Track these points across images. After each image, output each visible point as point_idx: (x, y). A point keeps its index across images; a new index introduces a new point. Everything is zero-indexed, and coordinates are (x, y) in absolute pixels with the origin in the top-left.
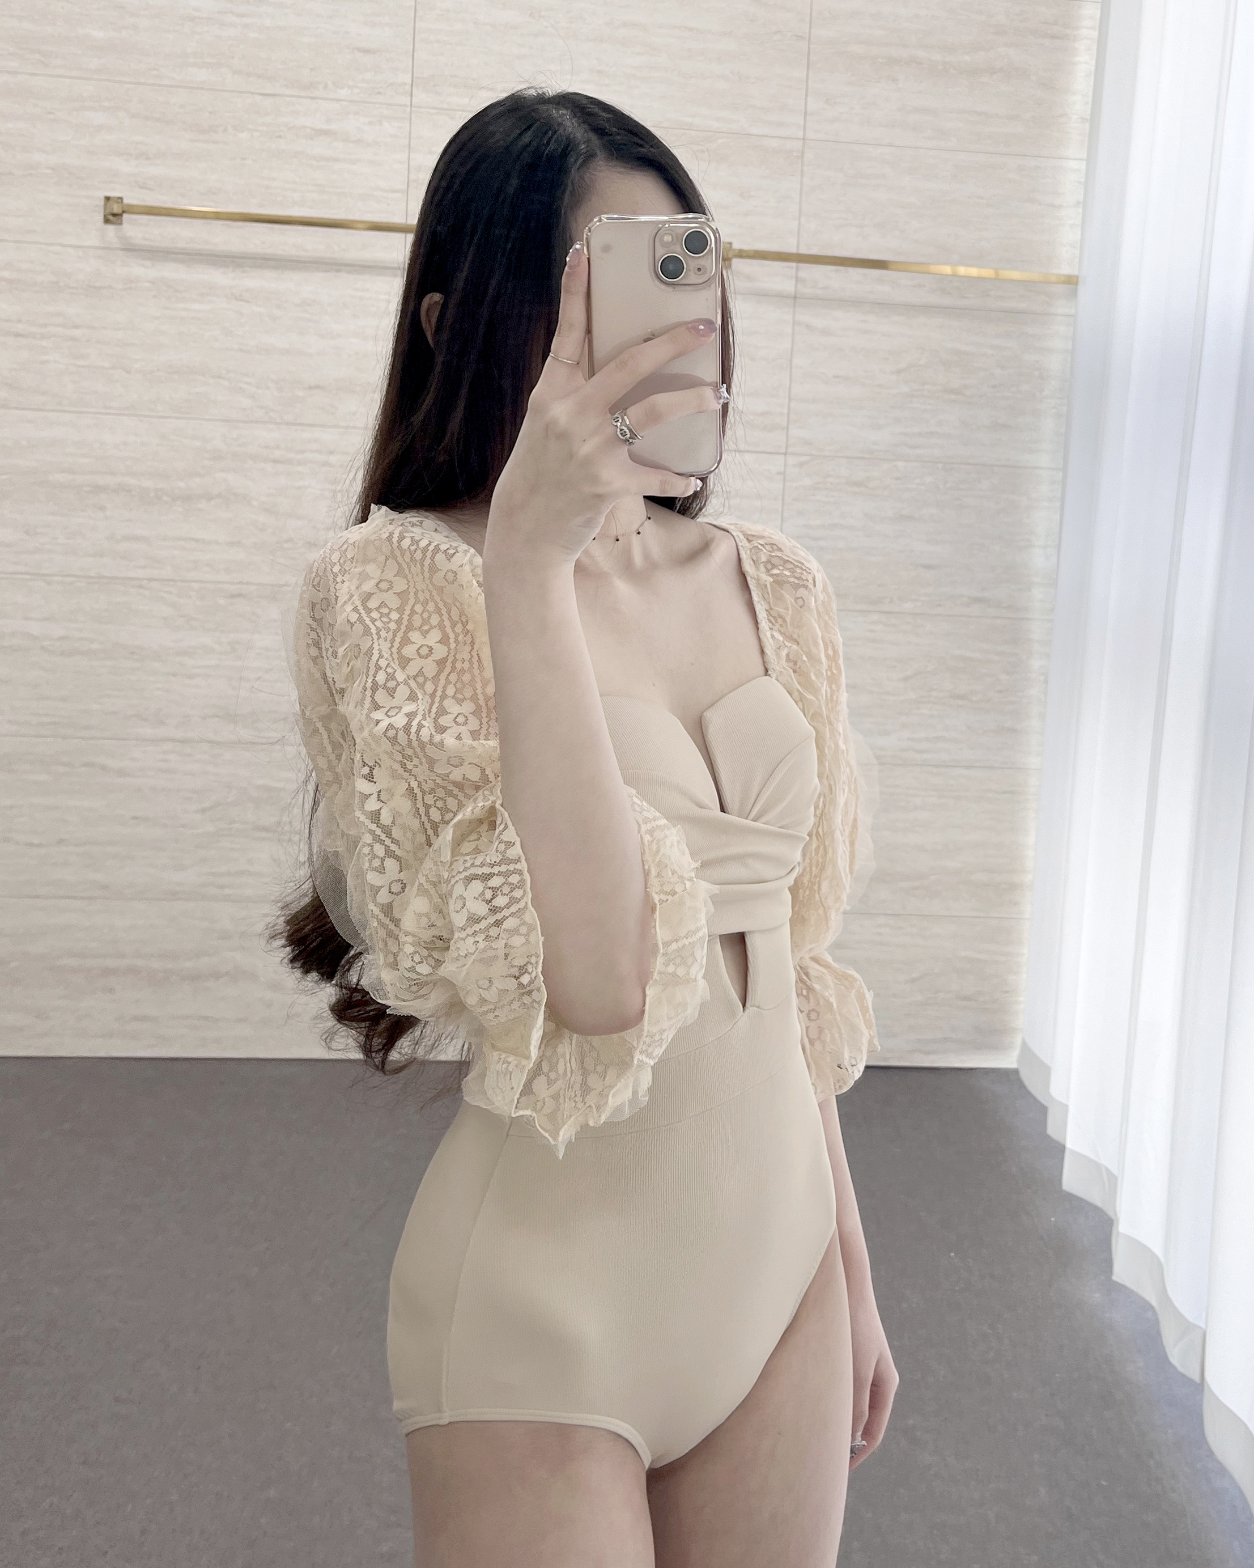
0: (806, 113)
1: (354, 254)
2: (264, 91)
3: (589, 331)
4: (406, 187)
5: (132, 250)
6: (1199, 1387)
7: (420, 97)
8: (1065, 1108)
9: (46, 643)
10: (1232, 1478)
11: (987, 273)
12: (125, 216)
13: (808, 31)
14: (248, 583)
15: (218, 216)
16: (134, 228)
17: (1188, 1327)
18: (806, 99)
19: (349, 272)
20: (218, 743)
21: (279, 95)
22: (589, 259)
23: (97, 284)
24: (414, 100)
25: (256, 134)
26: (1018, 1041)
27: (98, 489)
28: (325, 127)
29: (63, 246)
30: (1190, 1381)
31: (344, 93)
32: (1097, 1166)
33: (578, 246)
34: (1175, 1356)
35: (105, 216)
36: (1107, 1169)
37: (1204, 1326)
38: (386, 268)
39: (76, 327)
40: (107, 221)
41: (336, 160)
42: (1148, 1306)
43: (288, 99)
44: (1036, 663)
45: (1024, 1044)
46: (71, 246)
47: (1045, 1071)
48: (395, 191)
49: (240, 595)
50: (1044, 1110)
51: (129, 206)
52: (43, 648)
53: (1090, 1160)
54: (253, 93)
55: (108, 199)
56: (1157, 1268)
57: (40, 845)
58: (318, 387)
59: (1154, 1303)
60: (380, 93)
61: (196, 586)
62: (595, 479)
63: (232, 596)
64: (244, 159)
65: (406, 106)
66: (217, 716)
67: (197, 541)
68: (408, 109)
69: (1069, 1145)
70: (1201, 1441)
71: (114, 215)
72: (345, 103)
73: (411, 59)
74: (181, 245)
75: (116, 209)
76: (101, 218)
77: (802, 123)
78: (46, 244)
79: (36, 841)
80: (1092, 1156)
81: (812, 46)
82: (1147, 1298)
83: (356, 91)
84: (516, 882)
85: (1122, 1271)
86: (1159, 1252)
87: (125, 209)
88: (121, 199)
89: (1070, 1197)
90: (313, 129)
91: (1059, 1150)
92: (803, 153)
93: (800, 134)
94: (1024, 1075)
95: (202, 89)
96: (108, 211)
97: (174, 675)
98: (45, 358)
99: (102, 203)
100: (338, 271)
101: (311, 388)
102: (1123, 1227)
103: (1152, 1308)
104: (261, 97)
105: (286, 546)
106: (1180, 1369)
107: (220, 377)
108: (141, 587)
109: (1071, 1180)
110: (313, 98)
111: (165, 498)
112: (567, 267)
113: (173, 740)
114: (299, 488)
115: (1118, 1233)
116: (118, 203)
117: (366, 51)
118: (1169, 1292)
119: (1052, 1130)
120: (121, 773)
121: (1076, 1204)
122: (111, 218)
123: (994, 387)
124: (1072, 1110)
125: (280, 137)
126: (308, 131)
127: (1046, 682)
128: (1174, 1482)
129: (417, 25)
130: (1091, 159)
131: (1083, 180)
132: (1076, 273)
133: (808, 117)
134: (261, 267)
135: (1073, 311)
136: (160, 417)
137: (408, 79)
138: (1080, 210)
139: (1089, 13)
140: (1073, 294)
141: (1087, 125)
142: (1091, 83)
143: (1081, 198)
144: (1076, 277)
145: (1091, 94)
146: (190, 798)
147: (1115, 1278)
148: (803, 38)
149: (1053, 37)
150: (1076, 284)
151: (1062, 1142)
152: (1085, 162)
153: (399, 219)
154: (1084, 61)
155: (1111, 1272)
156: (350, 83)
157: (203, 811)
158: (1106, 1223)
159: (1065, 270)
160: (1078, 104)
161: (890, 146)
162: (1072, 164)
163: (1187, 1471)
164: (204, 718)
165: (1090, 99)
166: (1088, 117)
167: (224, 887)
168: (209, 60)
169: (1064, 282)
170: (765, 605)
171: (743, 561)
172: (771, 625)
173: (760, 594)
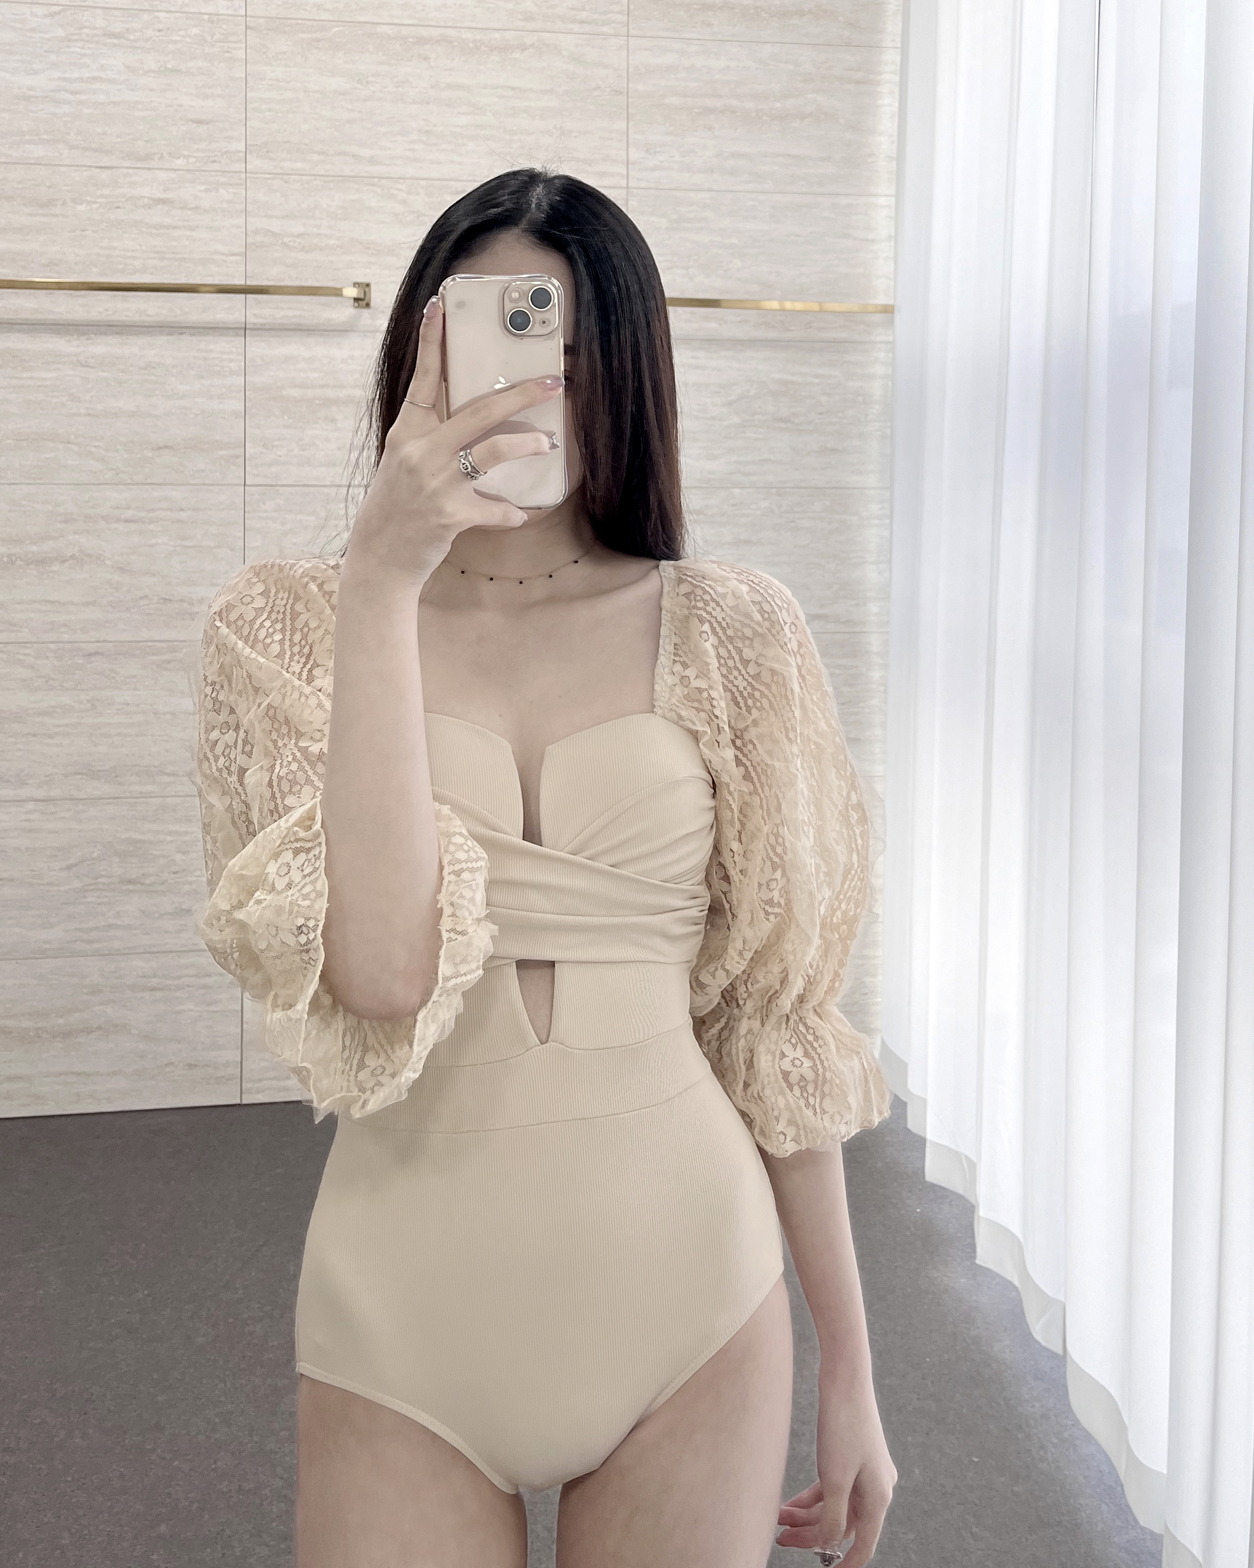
0: (628, 163)
1: (194, 317)
2: (101, 164)
4: (244, 250)
6: (1061, 1359)
7: (255, 163)
8: (924, 1101)
10: (1098, 1445)
13: (626, 86)
14: (105, 641)
15: (60, 286)
17: (1049, 1302)
18: (627, 150)
19: (192, 335)
20: (81, 799)
21: (116, 167)
24: (249, 167)
25: (94, 206)
26: (878, 1040)
28: (162, 196)
30: (1053, 1355)
31: (180, 162)
32: (957, 1155)
33: (434, 300)
34: (1038, 1331)
36: (967, 1158)
37: (1062, 1299)
38: (229, 329)
41: (175, 228)
43: (125, 171)
44: (876, 675)
45: (883, 1042)
47: (903, 1067)
48: (233, 255)
49: (97, 653)
50: (906, 1106)
53: (950, 1149)
54: (90, 167)
56: (1017, 1248)
58: (166, 447)
59: (1016, 1283)
60: (215, 162)
61: (52, 646)
62: (440, 512)
63: (90, 655)
64: (84, 231)
65: (241, 172)
66: (79, 773)
67: (52, 603)
68: (243, 176)
69: (929, 1137)
70: (1067, 1410)
72: (181, 172)
73: (244, 128)
74: (25, 315)
77: (625, 172)
80: (953, 1147)
81: (630, 100)
82: (1010, 1279)
83: (192, 160)
85: (986, 1255)
86: (1018, 1232)
89: (934, 1185)
90: (150, 198)
91: (921, 1142)
92: (627, 200)
93: (624, 183)
95: (40, 164)
97: (34, 735)
100: (180, 332)
101: (159, 448)
102: (983, 1212)
103: (1015, 1288)
104: (98, 170)
105: (141, 603)
106: (1044, 1343)
107: (69, 443)
109: (934, 1171)
110: (149, 169)
111: (18, 562)
113: (35, 800)
114: (152, 546)
115: (979, 1217)
117: (200, 122)
118: (1030, 1270)
119: (913, 1125)
121: (939, 1193)
123: (821, 413)
124: (930, 1101)
125: (118, 207)
126: (146, 200)
127: (885, 692)
128: (1042, 1453)
129: (248, 95)
130: (899, 195)
131: (893, 215)
132: (891, 302)
133: (630, 167)
134: (105, 334)
135: (891, 339)
136: (10, 484)
137: (242, 147)
138: (892, 243)
139: (891, 58)
140: (891, 323)
141: (894, 164)
142: (896, 124)
143: (893, 233)
144: (893, 306)
145: (896, 134)
146: (56, 856)
147: (978, 1262)
148: (621, 93)
149: (858, 82)
150: (893, 312)
151: (923, 1135)
152: (894, 198)
153: (239, 281)
154: (888, 103)
155: (975, 1258)
156: (185, 153)
157: (69, 868)
158: (967, 1209)
159: (881, 300)
160: (884, 144)
161: (710, 190)
162: (882, 201)
163: (1055, 1441)
164: (66, 776)
165: (895, 139)
166: (895, 156)
167: (91, 942)
168: (45, 137)
169: (881, 312)
170: (676, 639)
171: (665, 595)
172: (677, 659)
173: (673, 628)
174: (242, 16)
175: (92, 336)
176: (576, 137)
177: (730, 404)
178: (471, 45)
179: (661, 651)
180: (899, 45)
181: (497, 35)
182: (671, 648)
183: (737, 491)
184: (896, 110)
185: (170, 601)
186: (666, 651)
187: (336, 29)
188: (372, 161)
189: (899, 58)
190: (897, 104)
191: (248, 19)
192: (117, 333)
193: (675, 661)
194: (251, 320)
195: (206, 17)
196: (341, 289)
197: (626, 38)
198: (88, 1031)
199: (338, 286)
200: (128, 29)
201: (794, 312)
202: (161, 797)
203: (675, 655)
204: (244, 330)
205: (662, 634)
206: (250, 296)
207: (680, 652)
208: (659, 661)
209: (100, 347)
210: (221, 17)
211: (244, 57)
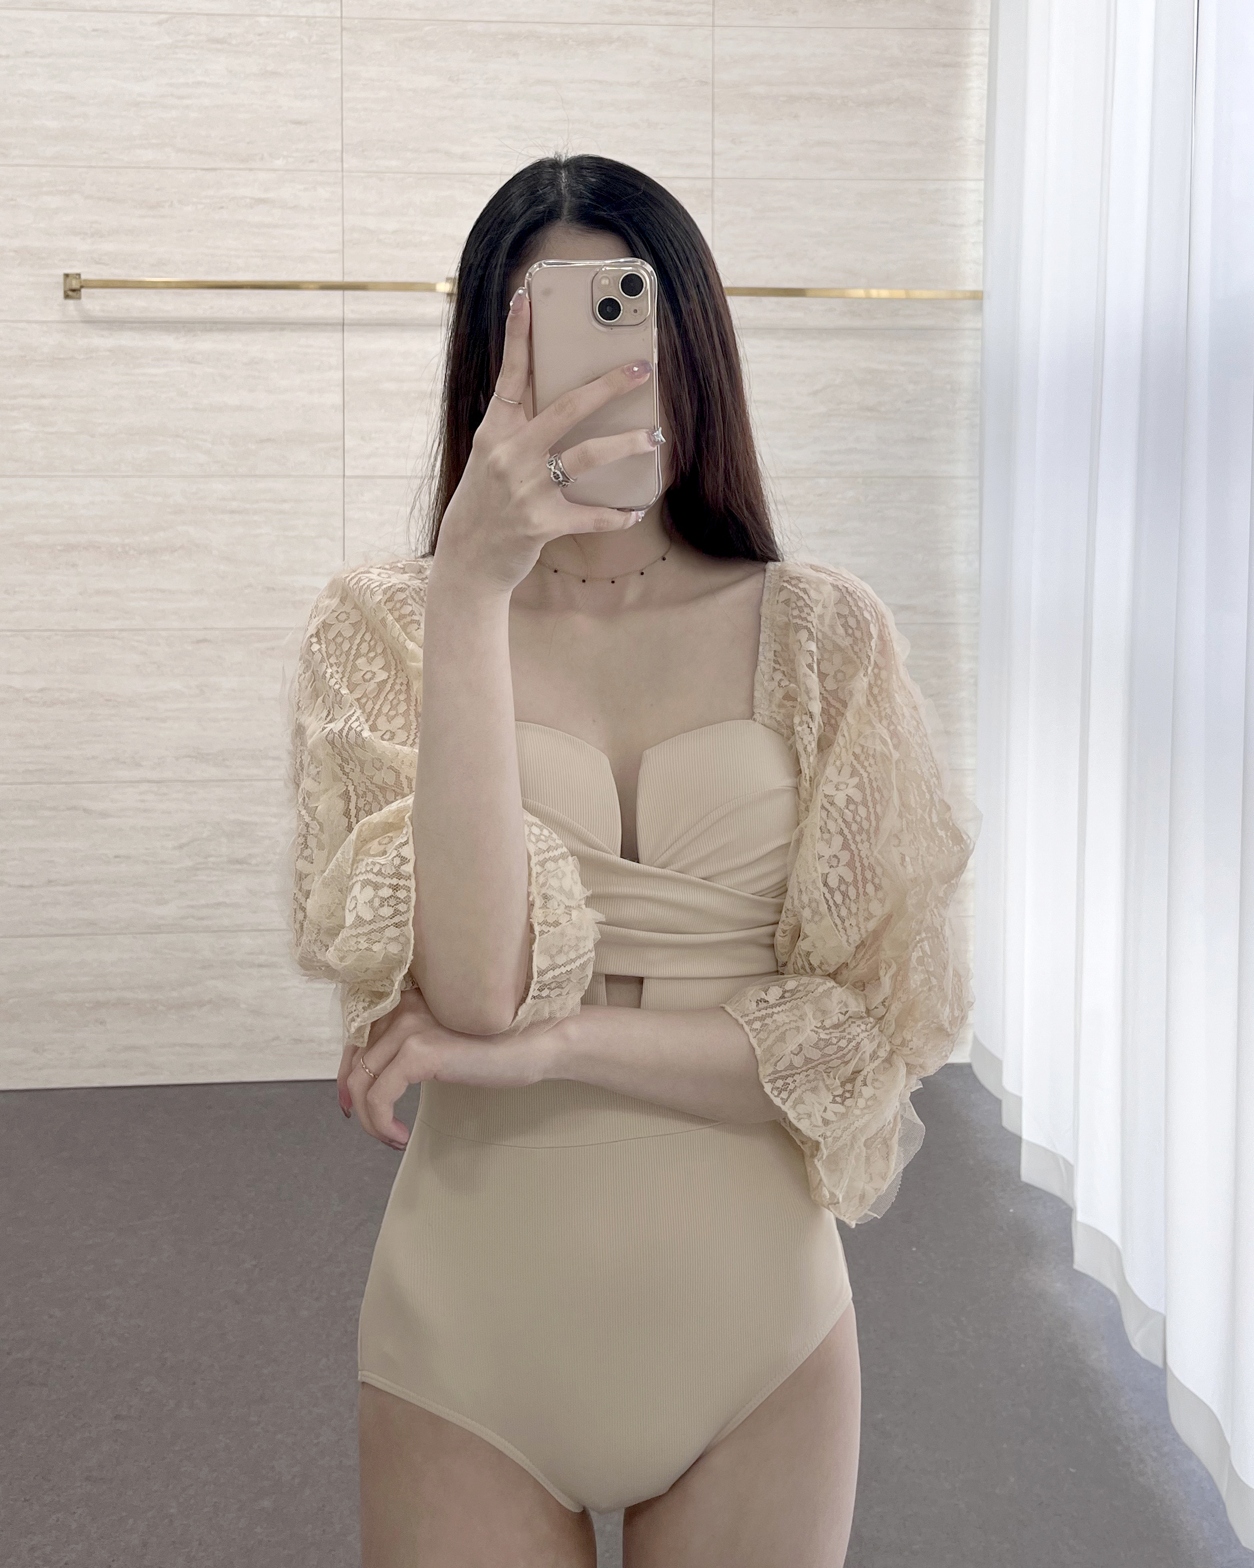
0: (713, 154)
1: (294, 314)
2: (205, 166)
3: (531, 372)
4: (341, 247)
5: (90, 321)
6: (1161, 1372)
7: (350, 162)
8: (1020, 1099)
9: (28, 695)
10: (1199, 1461)
11: (900, 294)
12: (83, 290)
13: (711, 76)
14: (212, 629)
15: (168, 286)
16: (92, 302)
17: (1148, 1313)
18: (713, 141)
19: (293, 331)
20: (191, 781)
21: (220, 169)
22: (530, 303)
23: (62, 356)
24: (345, 166)
25: (200, 207)
26: (970, 1037)
27: (69, 548)
28: (263, 196)
29: (28, 322)
30: (1154, 1367)
31: (279, 163)
32: (1054, 1156)
33: (520, 291)
34: (1138, 1340)
35: (65, 292)
36: (1063, 1158)
37: (1162, 1310)
38: (327, 324)
39: (43, 396)
40: (67, 296)
41: (276, 226)
42: (1106, 1293)
43: (228, 172)
45: (976, 1039)
46: (36, 322)
47: (996, 1064)
48: (331, 252)
49: (205, 640)
50: (998, 1102)
51: (85, 280)
52: (26, 699)
53: (1046, 1150)
54: (195, 169)
55: (67, 276)
56: (1116, 1256)
57: (31, 886)
58: (269, 440)
59: (1115, 1290)
60: (312, 161)
61: (164, 633)
63: (199, 642)
64: (190, 231)
65: (338, 171)
66: (189, 756)
67: (163, 591)
68: (340, 174)
69: (1025, 1136)
70: (1166, 1424)
71: (74, 290)
72: (281, 172)
73: (340, 127)
74: (136, 314)
75: (75, 284)
76: (61, 294)
77: (710, 163)
78: (13, 321)
79: (27, 883)
80: (1049, 1147)
81: (715, 90)
82: (1108, 1285)
83: (291, 160)
84: (402, 898)
85: (1083, 1260)
86: (1115, 1237)
87: (83, 284)
88: (79, 275)
89: (1029, 1187)
90: (252, 198)
91: (1016, 1140)
92: (713, 191)
93: (709, 174)
94: (978, 1070)
95: (149, 167)
96: (68, 287)
97: (148, 719)
98: (16, 427)
99: (61, 280)
100: (282, 329)
101: (262, 441)
102: (1080, 1216)
103: (1113, 1295)
104: (203, 172)
105: (246, 591)
106: (1142, 1354)
107: (177, 436)
108: (113, 638)
109: (1030, 1171)
110: (251, 170)
111: (132, 552)
112: (510, 312)
113: (149, 781)
114: (256, 536)
115: (1076, 1222)
116: (76, 278)
117: (298, 123)
118: (1128, 1278)
119: (1007, 1122)
120: (104, 815)
121: (1035, 1194)
122: (70, 293)
123: (908, 402)
124: (1025, 1101)
125: (222, 208)
126: (248, 200)
127: (976, 684)
128: (1141, 1466)
129: (345, 95)
130: (988, 179)
131: (982, 199)
132: (980, 288)
133: (716, 157)
134: (211, 330)
135: (979, 325)
136: (123, 477)
137: (338, 146)
138: (981, 228)
139: (979, 41)
140: (980, 309)
141: (983, 147)
142: (985, 107)
143: (982, 216)
144: (982, 292)
145: (984, 117)
146: (168, 835)
147: (1076, 1267)
148: (706, 83)
149: (945, 66)
150: (982, 299)
151: (1018, 1133)
152: (983, 182)
153: (336, 278)
154: (976, 86)
155: (1072, 1261)
156: (285, 153)
157: (181, 847)
158: (1065, 1212)
159: (971, 286)
160: (973, 127)
161: (795, 179)
162: (970, 185)
163: (1154, 1454)
164: (177, 759)
165: (984, 122)
166: (984, 140)
167: (202, 919)
168: (154, 141)
169: (969, 298)
170: (775, 646)
171: (764, 602)
172: (777, 666)
173: (772, 635)
174: (338, 18)
175: (199, 333)
176: (662, 129)
177: (815, 393)
178: (559, 40)
179: (761, 658)
180: (988, 27)
181: (584, 30)
182: (771, 655)
183: (822, 481)
184: (986, 92)
185: (274, 589)
186: (766, 658)
187: (427, 28)
188: (463, 157)
189: (988, 39)
190: (985, 87)
191: (343, 20)
192: (222, 330)
193: (775, 670)
194: (349, 316)
195: (304, 20)
196: (434, 285)
197: (711, 28)
198: (200, 1004)
199: (432, 281)
200: (230, 34)
201: (879, 299)
202: (265, 780)
203: (776, 662)
204: (342, 325)
205: (761, 640)
206: (348, 293)
207: (780, 660)
208: (758, 667)
209: (206, 344)
210: (318, 19)
211: (340, 58)
